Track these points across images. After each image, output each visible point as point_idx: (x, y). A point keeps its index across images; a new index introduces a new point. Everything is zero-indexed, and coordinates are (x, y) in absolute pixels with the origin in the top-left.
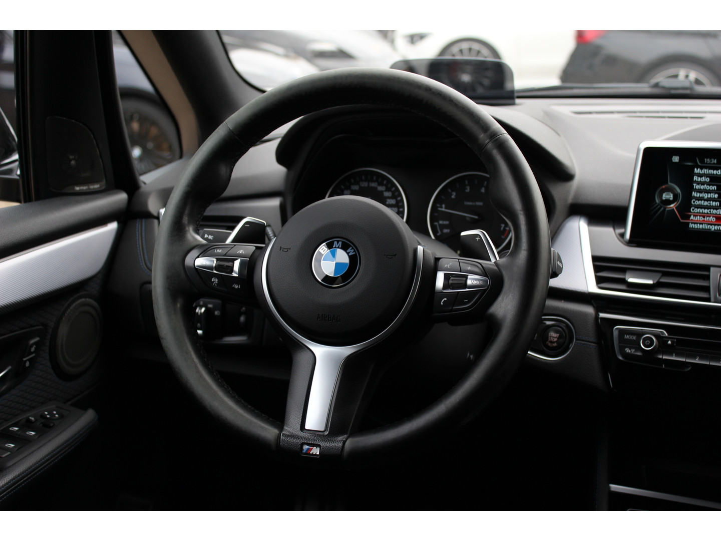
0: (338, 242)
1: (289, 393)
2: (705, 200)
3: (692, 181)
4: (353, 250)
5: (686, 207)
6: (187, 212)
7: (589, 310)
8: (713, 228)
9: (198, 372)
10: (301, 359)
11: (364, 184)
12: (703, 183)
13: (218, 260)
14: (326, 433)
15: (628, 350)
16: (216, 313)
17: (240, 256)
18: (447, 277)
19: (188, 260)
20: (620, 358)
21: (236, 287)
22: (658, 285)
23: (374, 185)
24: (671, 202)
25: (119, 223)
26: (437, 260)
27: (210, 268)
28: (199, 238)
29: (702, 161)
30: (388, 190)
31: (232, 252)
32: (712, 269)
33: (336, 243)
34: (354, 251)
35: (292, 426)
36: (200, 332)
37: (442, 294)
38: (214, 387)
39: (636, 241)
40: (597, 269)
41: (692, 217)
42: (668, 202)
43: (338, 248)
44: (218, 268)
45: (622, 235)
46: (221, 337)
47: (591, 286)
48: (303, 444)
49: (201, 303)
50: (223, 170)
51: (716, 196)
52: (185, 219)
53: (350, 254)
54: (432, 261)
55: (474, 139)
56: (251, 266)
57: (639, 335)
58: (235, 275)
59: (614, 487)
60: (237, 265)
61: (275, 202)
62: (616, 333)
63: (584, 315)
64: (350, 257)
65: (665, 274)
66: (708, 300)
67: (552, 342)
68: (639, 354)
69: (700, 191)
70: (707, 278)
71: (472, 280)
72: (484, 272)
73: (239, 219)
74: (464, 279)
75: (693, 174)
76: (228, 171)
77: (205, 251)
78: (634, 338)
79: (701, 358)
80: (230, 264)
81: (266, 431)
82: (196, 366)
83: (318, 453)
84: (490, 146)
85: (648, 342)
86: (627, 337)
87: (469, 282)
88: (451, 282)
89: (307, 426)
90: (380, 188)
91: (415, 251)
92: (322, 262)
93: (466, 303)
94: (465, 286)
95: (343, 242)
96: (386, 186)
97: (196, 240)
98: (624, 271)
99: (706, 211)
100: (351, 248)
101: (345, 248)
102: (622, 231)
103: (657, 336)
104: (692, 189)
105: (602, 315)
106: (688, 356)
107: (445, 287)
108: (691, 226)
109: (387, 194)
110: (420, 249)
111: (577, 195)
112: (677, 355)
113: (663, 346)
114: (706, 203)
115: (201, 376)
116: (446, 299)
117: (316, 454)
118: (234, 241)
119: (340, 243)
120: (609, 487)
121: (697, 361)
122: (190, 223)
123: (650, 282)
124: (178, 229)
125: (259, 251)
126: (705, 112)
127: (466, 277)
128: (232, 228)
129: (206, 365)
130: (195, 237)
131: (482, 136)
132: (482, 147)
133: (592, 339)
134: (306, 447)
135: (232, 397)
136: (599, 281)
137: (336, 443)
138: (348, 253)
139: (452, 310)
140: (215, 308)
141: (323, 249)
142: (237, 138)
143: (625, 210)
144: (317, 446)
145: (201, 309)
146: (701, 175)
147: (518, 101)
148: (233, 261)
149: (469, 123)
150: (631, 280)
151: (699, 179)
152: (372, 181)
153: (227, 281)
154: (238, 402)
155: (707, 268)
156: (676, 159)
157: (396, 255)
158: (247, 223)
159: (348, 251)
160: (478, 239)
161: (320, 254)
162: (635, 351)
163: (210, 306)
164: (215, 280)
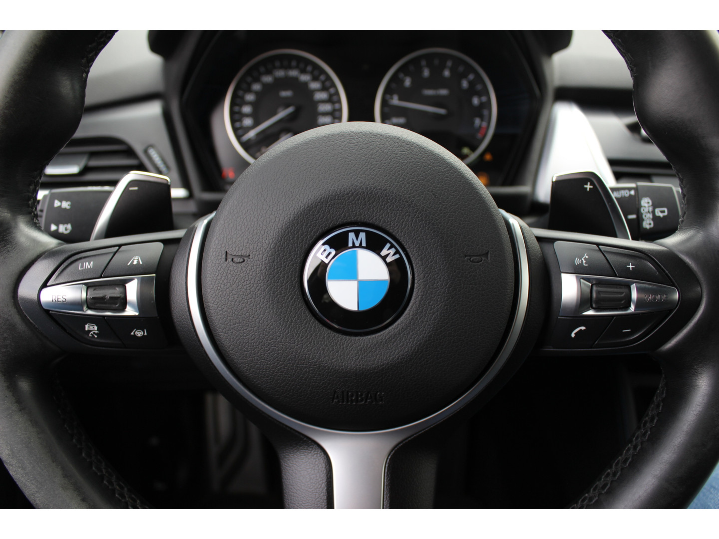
0: (357, 233)
4: (392, 251)
11: (280, 73)
13: (89, 286)
17: (134, 271)
18: (585, 286)
19: (27, 289)
21: (139, 334)
23: (293, 73)
28: (40, 236)
30: (315, 79)
31: (116, 263)
33: (352, 236)
34: (397, 252)
37: (575, 316)
43: (361, 246)
44: (92, 303)
50: (66, 86)
53: (389, 260)
58: (130, 311)
60: (132, 290)
74: (624, 290)
76: (77, 87)
88: (595, 294)
90: (305, 78)
91: (511, 236)
93: (628, 336)
95: (368, 234)
96: (312, 73)
97: (35, 242)
100: (388, 245)
107: (581, 306)
109: (314, 85)
110: (516, 226)
111: (561, 74)
116: (583, 328)
119: (362, 236)
125: (172, 248)
127: (629, 286)
130: (31, 236)
138: (384, 258)
148: (123, 284)
152: (289, 67)
153: (117, 326)
158: (132, 183)
159: (384, 252)
160: (588, 187)
164: (90, 327)
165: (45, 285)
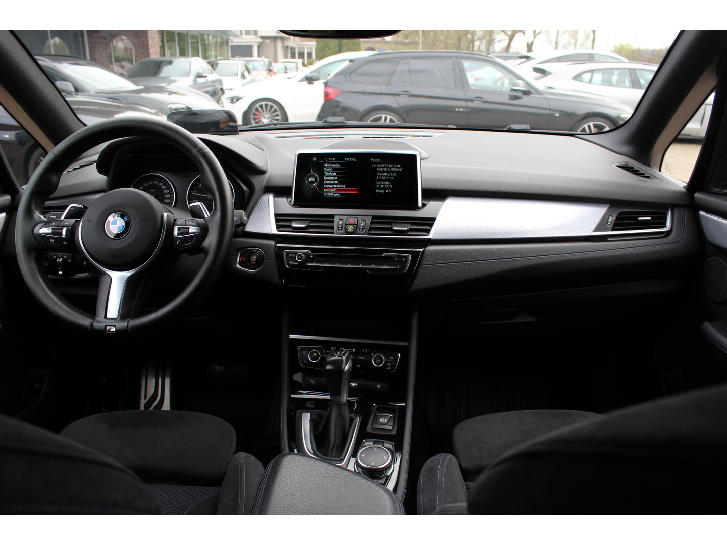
1: (98, 300)
2: (331, 180)
3: (323, 171)
5: (321, 185)
6: (34, 203)
7: (272, 243)
8: (336, 195)
10: (105, 280)
11: (151, 182)
12: (329, 172)
13: (53, 229)
14: (118, 319)
15: (291, 263)
16: (69, 261)
17: (65, 226)
18: (179, 229)
19: (36, 231)
20: (288, 267)
21: (65, 243)
22: (308, 227)
23: (156, 182)
24: (314, 182)
25: (6, 214)
26: (175, 220)
27: (49, 234)
28: (42, 217)
29: (328, 160)
30: (164, 185)
31: (61, 224)
32: (335, 216)
34: (127, 219)
35: (100, 317)
36: (60, 273)
37: (177, 238)
38: (55, 299)
39: (297, 204)
40: (277, 221)
41: (325, 190)
42: (313, 183)
43: (119, 217)
44: (53, 233)
45: (291, 202)
46: (74, 275)
47: (274, 230)
48: (106, 326)
49: (60, 256)
50: (54, 178)
51: (336, 178)
52: (33, 207)
54: (172, 221)
55: (191, 152)
56: (72, 231)
57: (296, 254)
58: (63, 236)
59: (292, 336)
60: (64, 231)
62: (284, 254)
63: (269, 245)
64: (126, 222)
65: (312, 221)
66: (333, 233)
67: (253, 262)
68: (297, 264)
69: (328, 176)
70: (333, 221)
71: (192, 229)
72: (198, 225)
73: (67, 206)
75: (324, 167)
76: (57, 179)
77: (46, 224)
78: (294, 255)
79: (328, 263)
80: (60, 231)
81: (85, 321)
83: (114, 330)
84: (199, 156)
85: (300, 257)
86: (290, 255)
87: (191, 231)
88: (181, 231)
89: (108, 317)
90: (160, 184)
91: (162, 216)
92: (110, 225)
93: (190, 242)
94: (188, 233)
96: (163, 182)
97: (40, 218)
98: (291, 221)
99: (331, 186)
100: (125, 217)
101: (122, 217)
102: (290, 200)
103: (304, 254)
104: (324, 175)
105: (278, 245)
106: (320, 263)
107: (178, 235)
108: (325, 194)
109: (163, 187)
110: (165, 215)
111: (268, 181)
112: (316, 263)
113: (308, 259)
114: (331, 182)
116: (179, 241)
117: (113, 331)
118: (66, 217)
120: (289, 336)
121: (325, 265)
122: (37, 209)
123: (304, 226)
124: (29, 213)
125: (77, 222)
126: (346, 135)
127: (189, 228)
128: (64, 212)
130: (38, 215)
131: (194, 151)
132: (195, 157)
133: (273, 259)
134: (108, 328)
135: (66, 305)
136: (278, 227)
137: (123, 325)
138: (124, 220)
139: (183, 247)
140: (68, 258)
141: (110, 218)
142: (60, 159)
143: (291, 188)
144: (114, 326)
145: (59, 259)
146: (328, 168)
148: (62, 229)
149: (187, 144)
150: (294, 225)
151: (327, 170)
152: (155, 180)
153: (59, 240)
154: (69, 307)
155: (333, 216)
156: (315, 159)
157: (150, 219)
158: (72, 207)
160: (199, 207)
161: (109, 222)
162: (295, 262)
163: (65, 257)
164: (52, 240)
165: (41, 228)
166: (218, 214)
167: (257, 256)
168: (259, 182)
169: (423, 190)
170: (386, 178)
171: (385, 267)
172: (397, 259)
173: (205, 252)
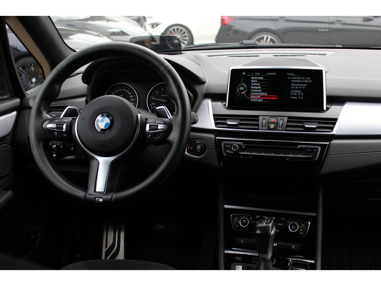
0: (105, 114)
1: (89, 177)
2: (256, 89)
3: (250, 82)
4: (111, 117)
5: (249, 92)
6: (42, 105)
7: (212, 136)
8: (260, 100)
9: (51, 171)
10: (93, 163)
11: (120, 90)
12: (255, 83)
13: (56, 124)
14: (105, 193)
15: (227, 151)
16: (61, 147)
17: (66, 122)
18: (150, 126)
19: (44, 126)
20: (225, 155)
21: (65, 135)
22: (239, 124)
23: (124, 90)
24: (243, 91)
25: (17, 112)
26: (146, 119)
27: (53, 128)
28: (48, 116)
29: (254, 74)
31: (62, 121)
32: (260, 117)
33: (104, 115)
34: (112, 118)
35: (91, 191)
36: (54, 155)
37: (149, 133)
38: (58, 177)
39: (230, 107)
40: (215, 119)
41: (251, 97)
42: (242, 91)
43: (105, 117)
44: (56, 128)
45: (225, 105)
47: (212, 126)
48: (95, 198)
49: (54, 143)
50: (57, 87)
51: (260, 87)
52: (42, 109)
53: (110, 119)
54: (144, 120)
55: (158, 69)
56: (70, 126)
57: (232, 145)
58: (64, 130)
59: (226, 206)
60: (64, 127)
61: (84, 99)
62: (223, 145)
63: (210, 138)
64: (111, 120)
65: (242, 120)
66: (258, 129)
67: (198, 150)
68: (232, 152)
69: (254, 86)
70: (258, 120)
71: (160, 127)
72: (165, 123)
73: (65, 107)
74: (157, 126)
75: (251, 79)
76: (59, 87)
77: (51, 121)
78: (230, 146)
79: (256, 152)
80: (61, 126)
81: (80, 193)
82: (50, 169)
83: (102, 201)
84: (165, 72)
85: (235, 147)
86: (227, 146)
87: (159, 128)
88: (152, 128)
89: (97, 190)
90: (127, 91)
91: (137, 116)
92: (99, 123)
93: (158, 136)
94: (157, 129)
95: (107, 115)
96: (130, 90)
97: (47, 117)
98: (226, 119)
99: (256, 94)
100: (110, 117)
101: (108, 116)
102: (225, 103)
103: (238, 145)
104: (251, 85)
105: (217, 138)
106: (251, 152)
107: (150, 130)
108: (251, 100)
109: (130, 93)
110: (139, 115)
111: (207, 90)
112: (247, 152)
113: (241, 149)
114: (256, 91)
115: (52, 173)
116: (150, 135)
117: (101, 202)
118: (64, 116)
119: (106, 115)
120: (224, 206)
121: (254, 154)
122: (44, 110)
123: (236, 123)
124: (39, 113)
125: (73, 120)
126: (260, 54)
127: (158, 126)
128: (63, 111)
129: (54, 168)
130: (46, 115)
131: (161, 68)
132: (162, 72)
133: (214, 148)
134: (97, 199)
135: (66, 181)
136: (216, 124)
137: (109, 197)
138: (109, 119)
139: (153, 139)
140: (60, 145)
141: (99, 118)
142: (62, 73)
143: (225, 95)
144: (101, 198)
145: (54, 146)
146: (254, 80)
147: (183, 52)
148: (63, 125)
149: (156, 63)
150: (229, 123)
151: (253, 81)
152: (123, 88)
153: (61, 133)
154: (68, 183)
155: (258, 116)
156: (244, 73)
157: (129, 118)
158: (69, 108)
159: (110, 118)
160: (163, 110)
161: (98, 120)
162: (231, 151)
163: (58, 144)
164: (56, 133)
165: (48, 124)
166: (180, 115)
167: (200, 146)
168: (201, 90)
169: (328, 97)
170: (299, 88)
171: (300, 156)
172: (309, 150)
173: (170, 144)
